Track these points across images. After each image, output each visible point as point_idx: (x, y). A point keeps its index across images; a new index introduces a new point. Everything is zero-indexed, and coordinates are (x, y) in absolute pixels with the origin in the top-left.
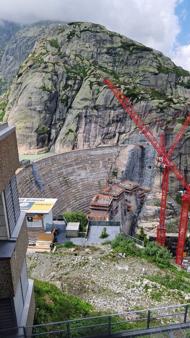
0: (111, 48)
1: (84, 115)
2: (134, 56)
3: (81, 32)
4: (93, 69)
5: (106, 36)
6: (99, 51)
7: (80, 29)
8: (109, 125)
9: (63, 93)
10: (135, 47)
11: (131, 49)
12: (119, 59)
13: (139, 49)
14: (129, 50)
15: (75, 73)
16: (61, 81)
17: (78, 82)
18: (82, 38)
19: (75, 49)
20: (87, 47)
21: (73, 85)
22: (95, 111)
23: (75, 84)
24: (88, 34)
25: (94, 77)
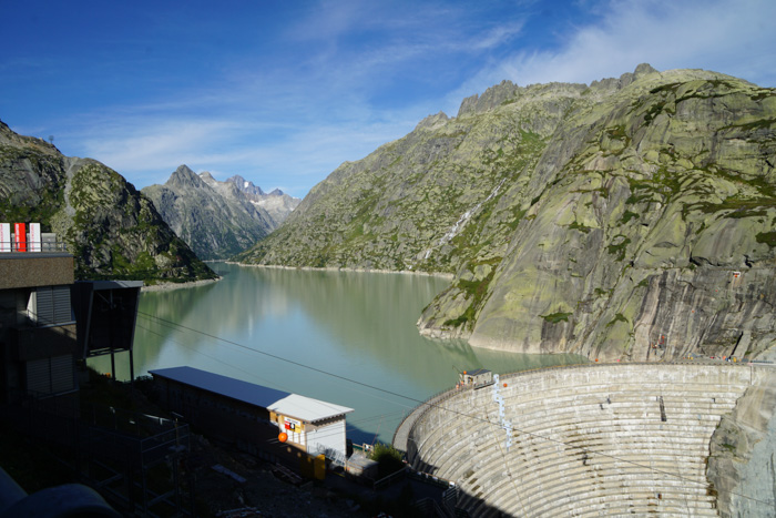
0: (754, 125)
1: (658, 282)
3: (677, 102)
4: (697, 176)
7: (676, 97)
9: (616, 231)
15: (650, 189)
16: (615, 207)
17: (654, 207)
18: (678, 114)
20: (690, 131)
21: (641, 215)
22: (689, 272)
23: (646, 211)
24: (695, 103)
25: (696, 194)
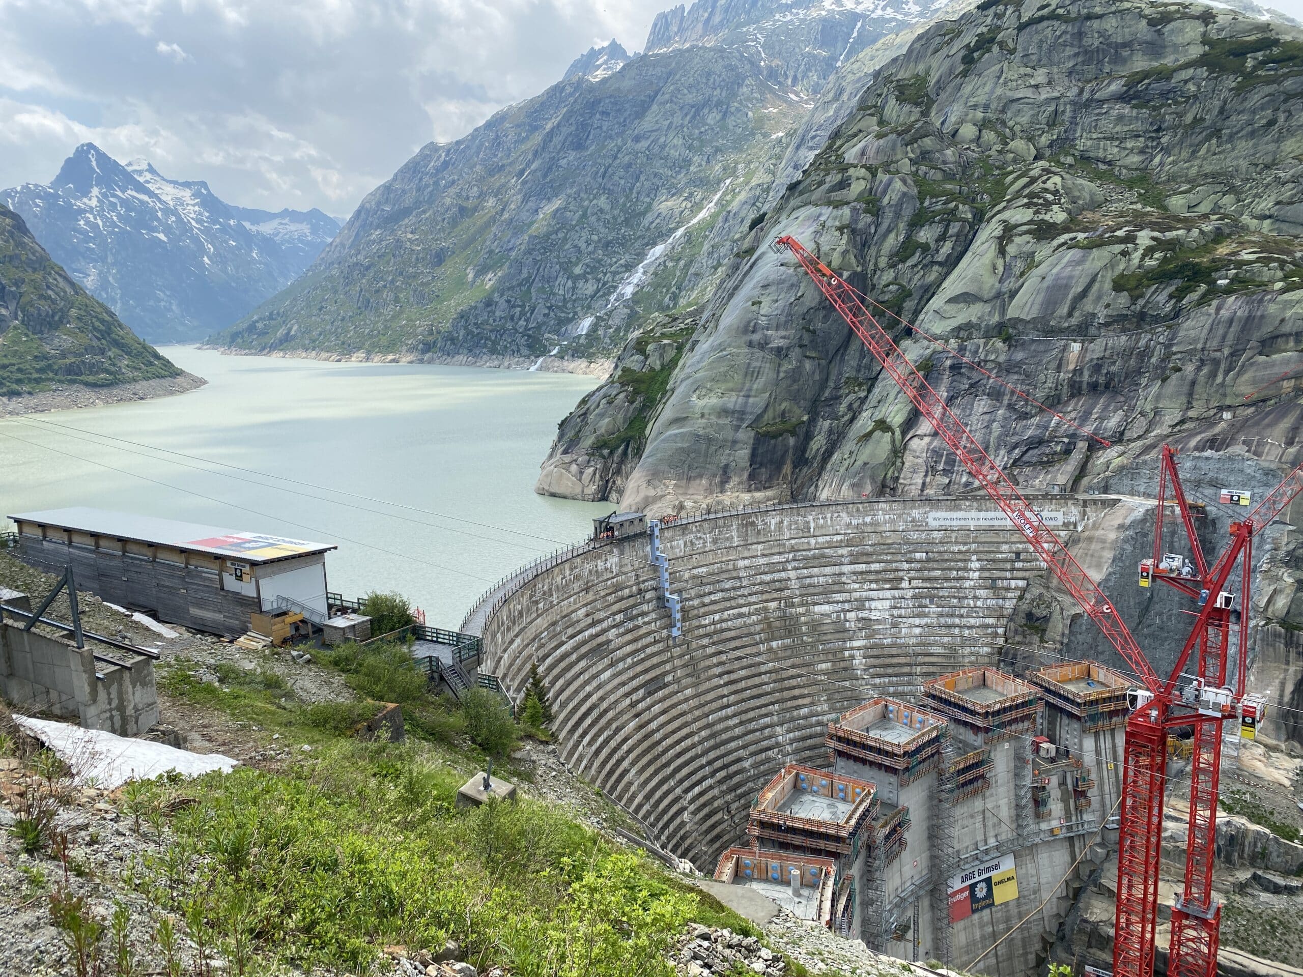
0: (1146, 75)
1: (948, 363)
2: (1256, 97)
3: (1021, 28)
4: (1034, 173)
5: (1130, 27)
6: (1086, 95)
7: (1019, 17)
8: (1054, 402)
9: (889, 276)
10: (1276, 51)
11: (1250, 63)
12: (1180, 115)
13: (1291, 58)
14: (1239, 70)
15: (952, 196)
16: (889, 231)
17: (956, 230)
18: (1019, 54)
19: (982, 99)
20: (1037, 86)
21: (933, 245)
22: (999, 344)
23: (942, 238)
24: (1049, 30)
25: (1027, 206)
